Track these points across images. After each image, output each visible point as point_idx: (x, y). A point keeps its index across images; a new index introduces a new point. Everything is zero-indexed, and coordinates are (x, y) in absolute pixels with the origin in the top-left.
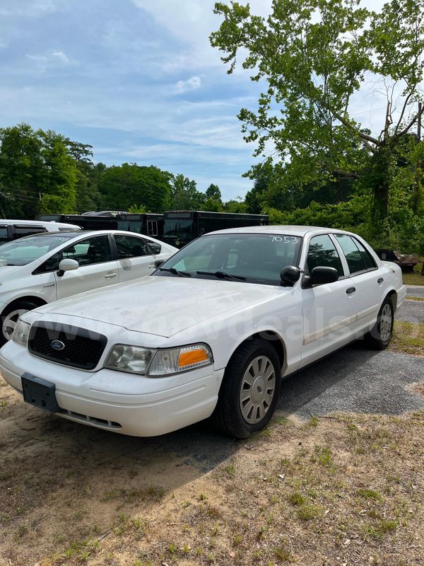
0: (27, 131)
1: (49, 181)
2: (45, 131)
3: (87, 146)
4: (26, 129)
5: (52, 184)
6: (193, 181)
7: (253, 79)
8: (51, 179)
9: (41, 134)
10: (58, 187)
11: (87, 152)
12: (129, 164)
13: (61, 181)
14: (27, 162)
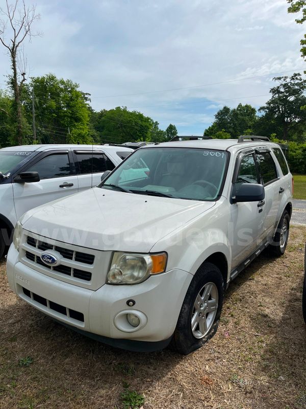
0: (53, 80)
1: (69, 120)
2: (65, 80)
3: (87, 94)
4: (52, 78)
5: (71, 122)
6: (156, 122)
7: (298, 22)
8: (71, 118)
9: (62, 82)
10: (76, 124)
11: (86, 99)
12: (121, 108)
13: (78, 120)
14: (53, 104)
